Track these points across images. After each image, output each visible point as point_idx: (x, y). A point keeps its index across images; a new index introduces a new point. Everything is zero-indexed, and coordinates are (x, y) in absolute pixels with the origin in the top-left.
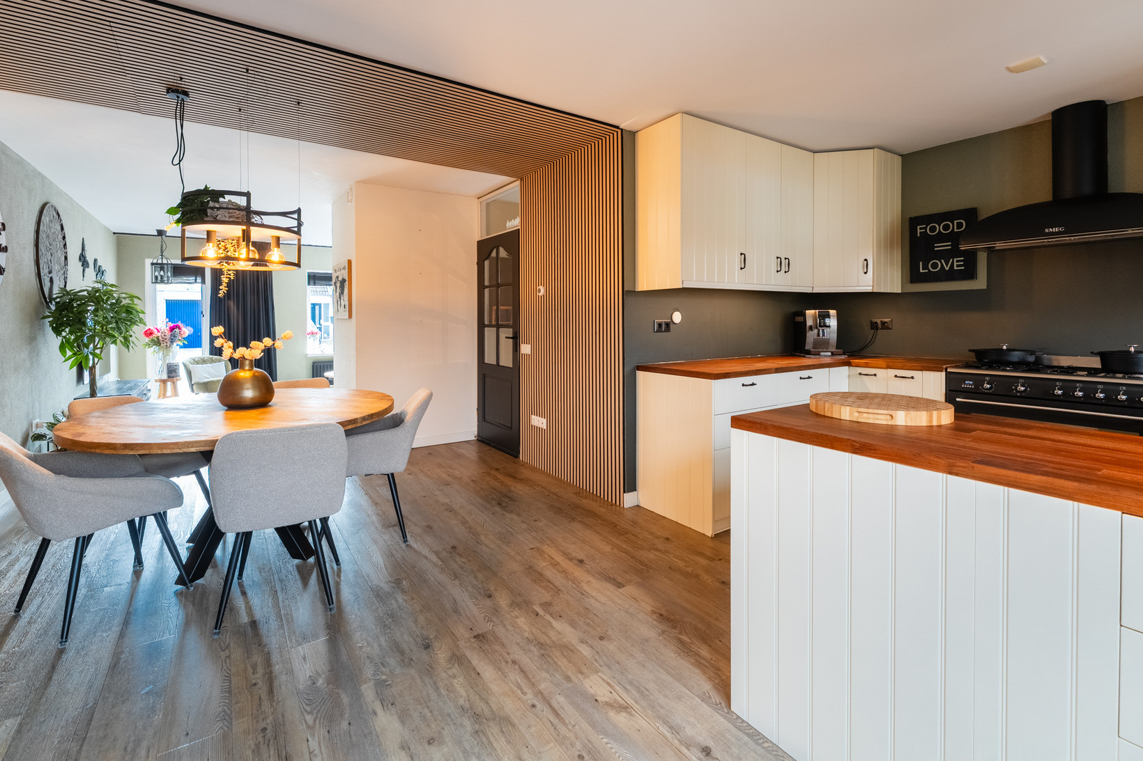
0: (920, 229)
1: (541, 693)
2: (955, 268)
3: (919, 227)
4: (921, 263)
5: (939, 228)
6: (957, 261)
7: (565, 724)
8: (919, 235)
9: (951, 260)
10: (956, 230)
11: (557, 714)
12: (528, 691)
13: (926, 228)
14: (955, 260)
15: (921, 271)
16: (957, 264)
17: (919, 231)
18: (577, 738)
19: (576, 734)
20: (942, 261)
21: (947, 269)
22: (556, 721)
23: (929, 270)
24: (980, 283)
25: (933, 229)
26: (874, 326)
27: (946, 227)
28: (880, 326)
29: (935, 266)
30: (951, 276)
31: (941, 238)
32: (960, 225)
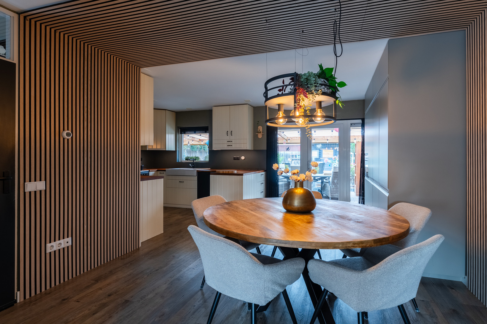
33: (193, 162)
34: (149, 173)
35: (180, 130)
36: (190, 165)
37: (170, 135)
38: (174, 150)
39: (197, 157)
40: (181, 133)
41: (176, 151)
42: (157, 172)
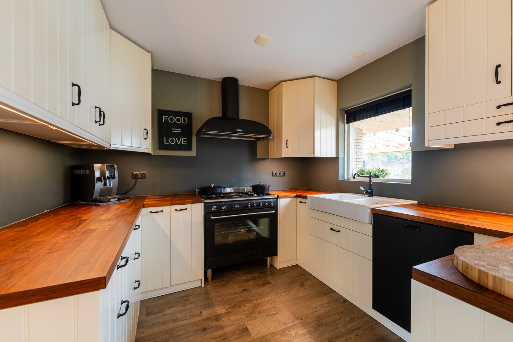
0: (165, 118)
2: (183, 144)
3: (164, 116)
4: (165, 138)
5: (175, 120)
6: (184, 140)
8: (164, 121)
9: (181, 139)
10: (183, 123)
13: (168, 118)
14: (183, 139)
15: (165, 143)
16: (183, 141)
17: (164, 119)
20: (176, 138)
21: (179, 143)
23: (169, 143)
24: (193, 153)
25: (171, 119)
26: (136, 177)
27: (178, 120)
28: (139, 176)
29: (172, 141)
30: (180, 148)
31: (176, 125)
32: (185, 121)
33: (370, 181)
34: (277, 201)
35: (345, 115)
36: (362, 188)
37: (323, 131)
38: (334, 155)
39: (382, 171)
40: (348, 122)
41: (337, 159)
42: (296, 198)
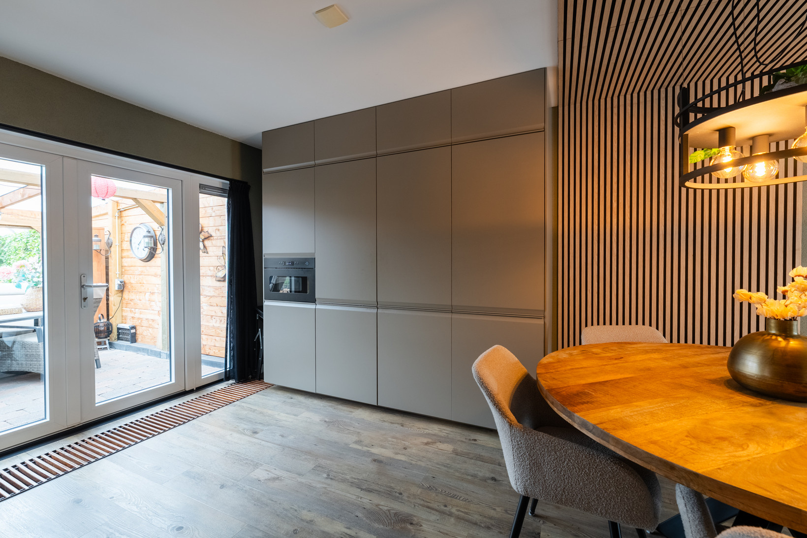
1: (449, 515)
7: (421, 505)
11: (428, 507)
12: (457, 513)
18: (408, 501)
19: (411, 503)
22: (426, 504)
